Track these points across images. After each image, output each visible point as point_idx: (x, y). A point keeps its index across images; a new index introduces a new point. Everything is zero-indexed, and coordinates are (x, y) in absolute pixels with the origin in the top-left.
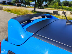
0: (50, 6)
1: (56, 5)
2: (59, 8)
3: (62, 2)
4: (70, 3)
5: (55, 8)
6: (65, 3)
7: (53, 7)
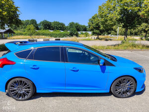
0: (19, 31)
1: (29, 29)
2: (38, 34)
3: (40, 24)
4: (53, 25)
5: (31, 35)
6: (45, 25)
7: (26, 32)
